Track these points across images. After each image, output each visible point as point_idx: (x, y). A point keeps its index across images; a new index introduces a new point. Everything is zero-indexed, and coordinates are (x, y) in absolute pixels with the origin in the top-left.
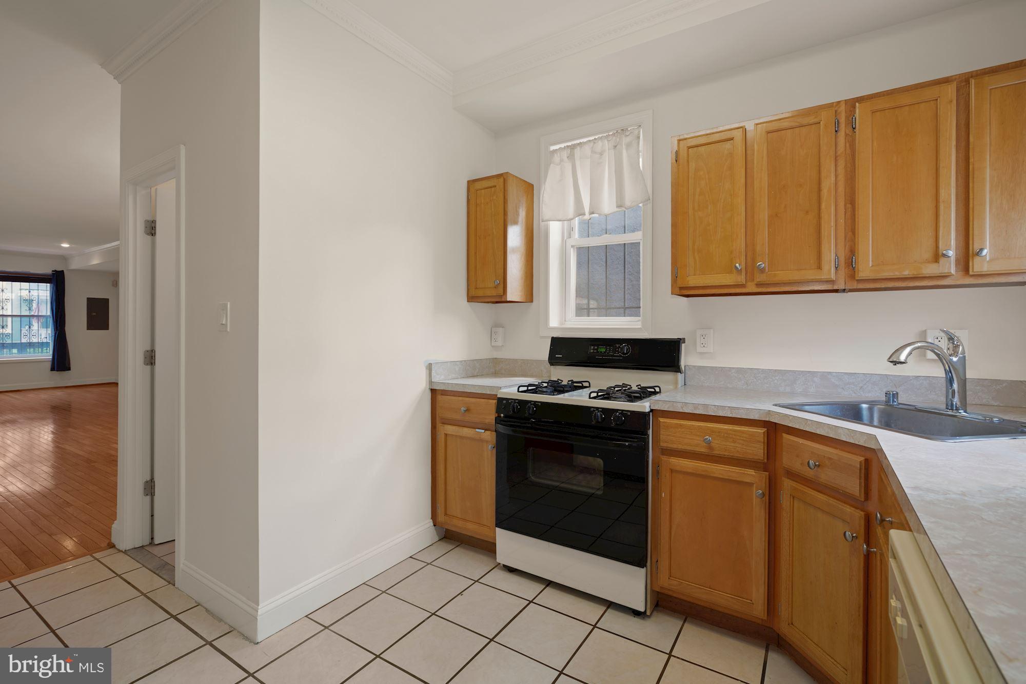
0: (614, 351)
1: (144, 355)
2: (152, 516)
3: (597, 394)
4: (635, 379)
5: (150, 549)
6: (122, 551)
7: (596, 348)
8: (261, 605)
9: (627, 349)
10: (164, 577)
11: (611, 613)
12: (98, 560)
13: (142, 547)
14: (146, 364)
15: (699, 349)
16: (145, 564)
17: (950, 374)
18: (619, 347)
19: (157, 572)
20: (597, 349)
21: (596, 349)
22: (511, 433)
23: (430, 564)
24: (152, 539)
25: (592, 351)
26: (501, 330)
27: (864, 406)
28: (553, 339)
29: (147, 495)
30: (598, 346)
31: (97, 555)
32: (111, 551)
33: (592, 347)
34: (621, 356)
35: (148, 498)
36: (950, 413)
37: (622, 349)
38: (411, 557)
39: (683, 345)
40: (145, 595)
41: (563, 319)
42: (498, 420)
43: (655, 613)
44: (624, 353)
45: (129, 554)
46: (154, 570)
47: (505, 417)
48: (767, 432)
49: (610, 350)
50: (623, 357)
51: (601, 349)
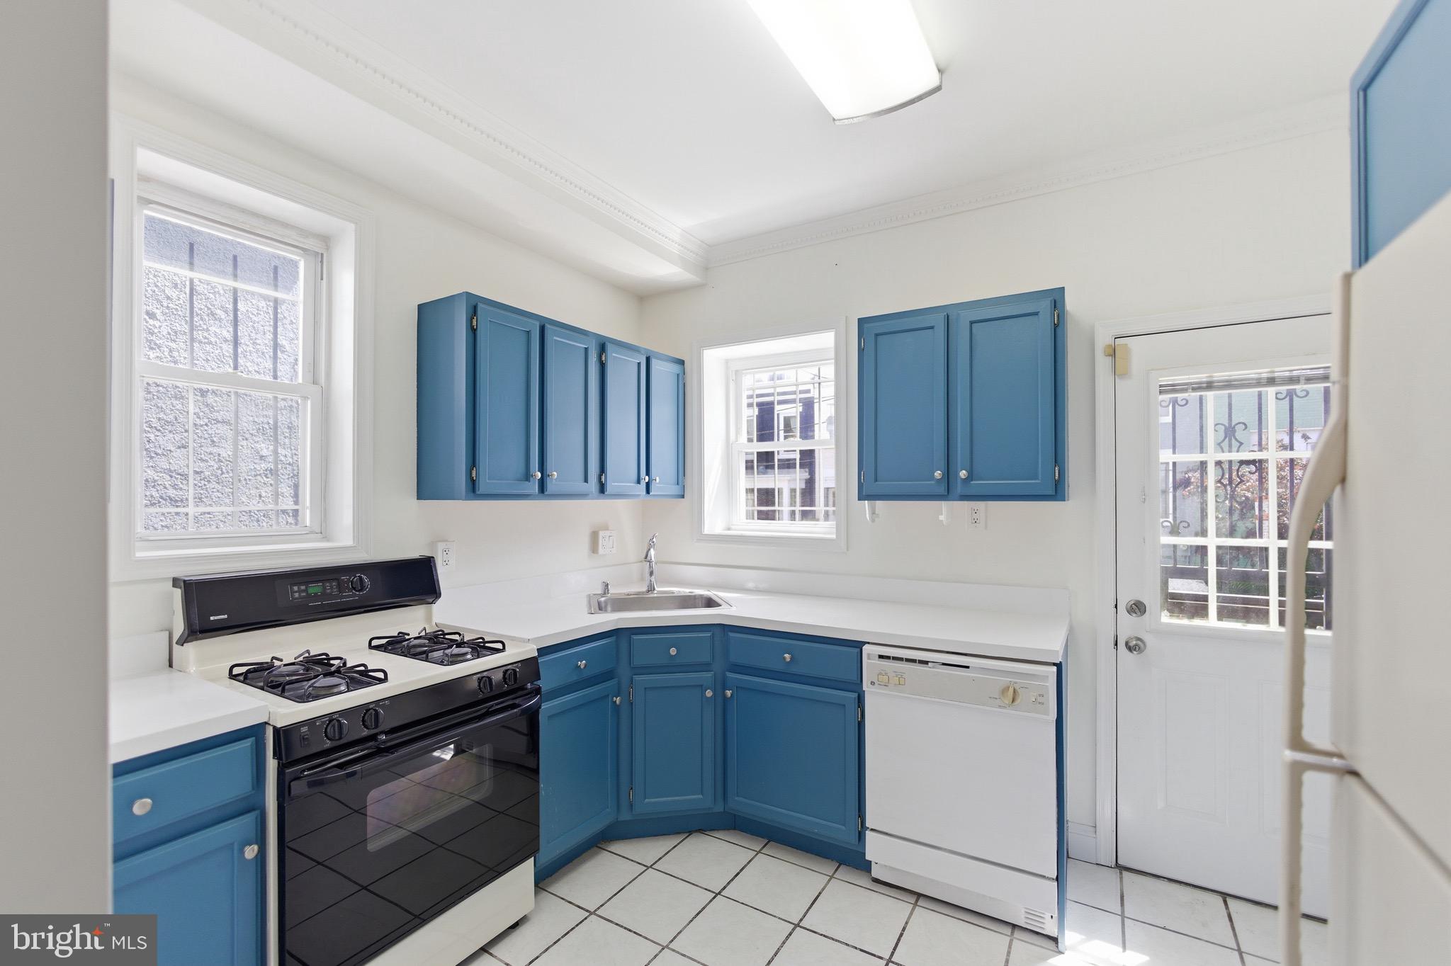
0: (340, 588)
7: (303, 587)
18: (349, 581)
20: (306, 591)
21: (303, 591)
25: (297, 595)
30: (306, 583)
33: (296, 588)
34: (356, 595)
37: (357, 582)
44: (358, 590)
49: (332, 587)
50: (358, 595)
51: (315, 589)
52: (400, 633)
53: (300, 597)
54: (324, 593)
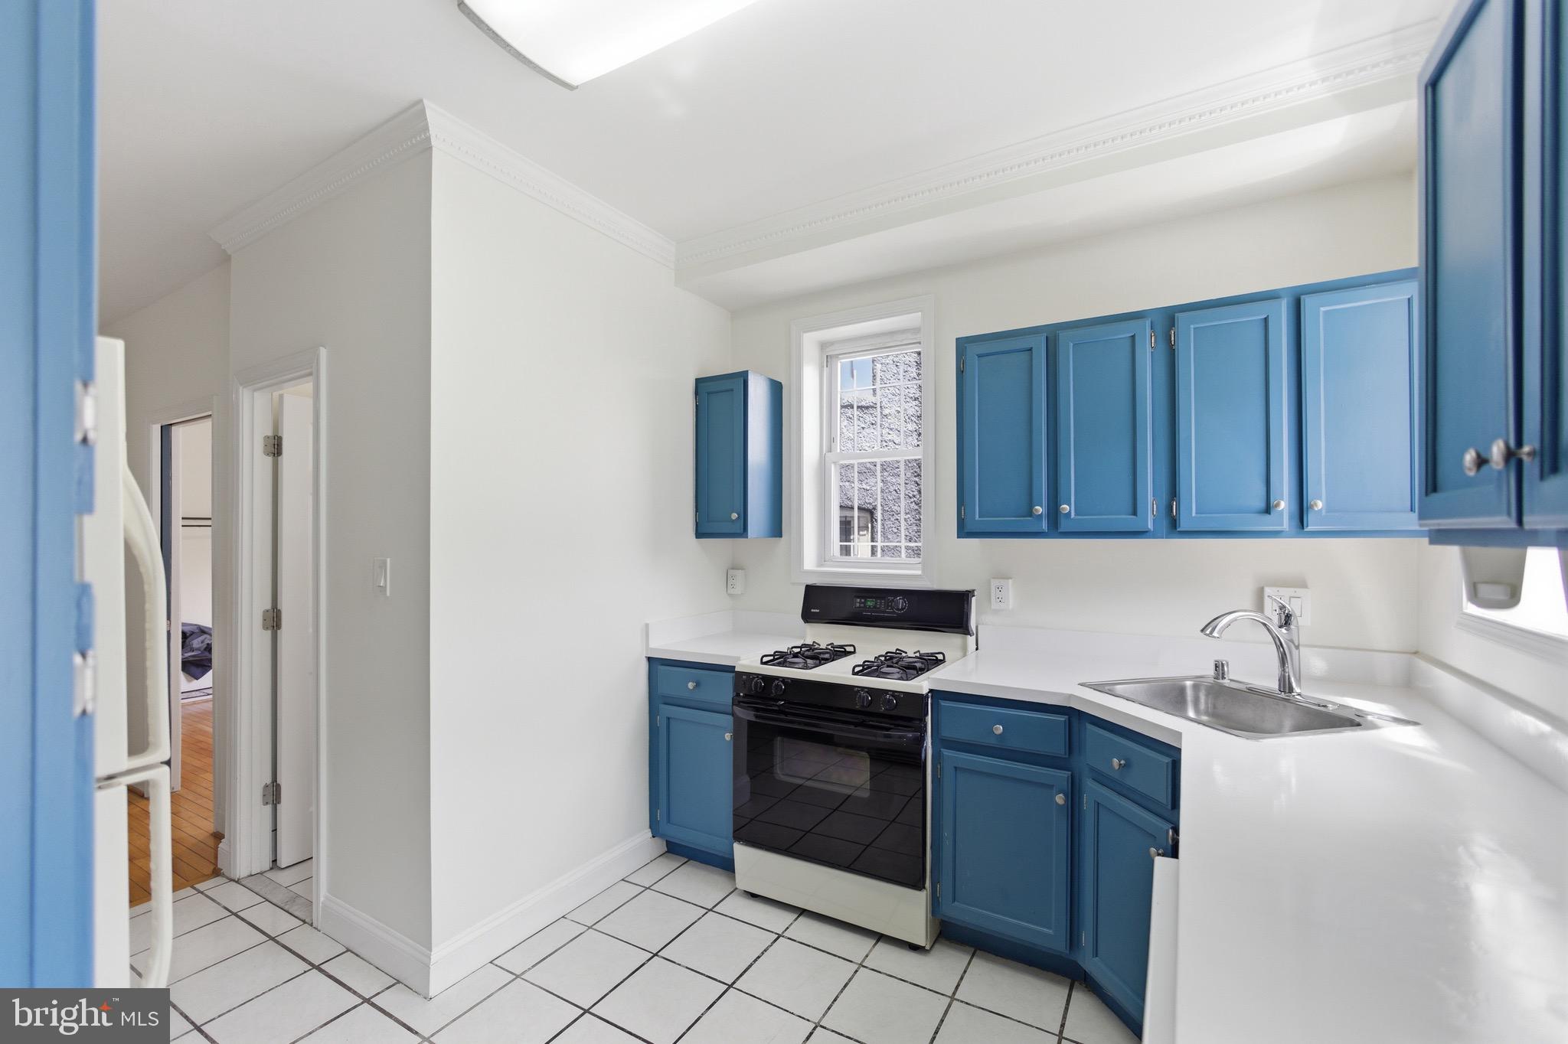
0: (886, 605)
1: (263, 616)
2: (275, 830)
3: (863, 667)
4: (912, 643)
5: (274, 875)
6: (234, 881)
7: (863, 600)
8: (434, 949)
9: (902, 605)
10: (296, 914)
11: (882, 948)
12: (202, 893)
13: (261, 873)
14: (265, 628)
15: (995, 605)
16: (268, 897)
17: (1282, 649)
18: (893, 600)
19: (286, 908)
20: (864, 603)
21: (862, 603)
22: (753, 719)
23: (649, 888)
24: (275, 861)
25: (858, 605)
26: (739, 573)
27: (1189, 683)
28: (808, 587)
29: (267, 803)
30: (865, 598)
31: (200, 886)
32: (219, 880)
33: (858, 600)
34: (895, 613)
35: (269, 808)
36: (1283, 695)
37: (898, 603)
38: (623, 880)
39: (974, 599)
40: (273, 939)
41: (823, 558)
42: (737, 701)
43: (937, 946)
44: (898, 609)
45: (243, 883)
46: (282, 905)
47: (746, 696)
48: (1069, 720)
49: (881, 604)
50: (897, 614)
51: (870, 603)
52: (897, 650)
53: (860, 607)
54: (875, 607)
